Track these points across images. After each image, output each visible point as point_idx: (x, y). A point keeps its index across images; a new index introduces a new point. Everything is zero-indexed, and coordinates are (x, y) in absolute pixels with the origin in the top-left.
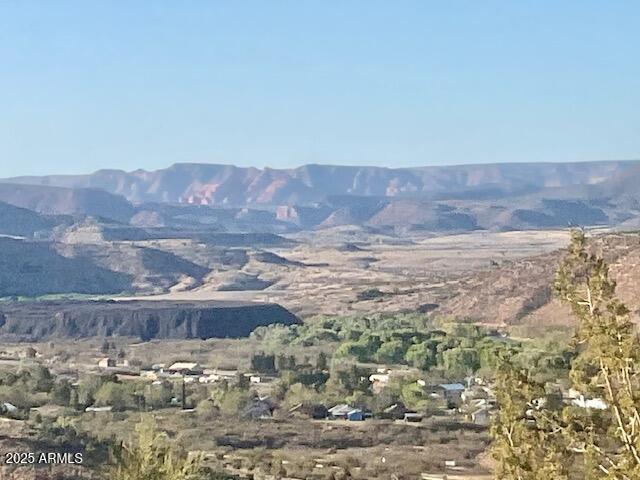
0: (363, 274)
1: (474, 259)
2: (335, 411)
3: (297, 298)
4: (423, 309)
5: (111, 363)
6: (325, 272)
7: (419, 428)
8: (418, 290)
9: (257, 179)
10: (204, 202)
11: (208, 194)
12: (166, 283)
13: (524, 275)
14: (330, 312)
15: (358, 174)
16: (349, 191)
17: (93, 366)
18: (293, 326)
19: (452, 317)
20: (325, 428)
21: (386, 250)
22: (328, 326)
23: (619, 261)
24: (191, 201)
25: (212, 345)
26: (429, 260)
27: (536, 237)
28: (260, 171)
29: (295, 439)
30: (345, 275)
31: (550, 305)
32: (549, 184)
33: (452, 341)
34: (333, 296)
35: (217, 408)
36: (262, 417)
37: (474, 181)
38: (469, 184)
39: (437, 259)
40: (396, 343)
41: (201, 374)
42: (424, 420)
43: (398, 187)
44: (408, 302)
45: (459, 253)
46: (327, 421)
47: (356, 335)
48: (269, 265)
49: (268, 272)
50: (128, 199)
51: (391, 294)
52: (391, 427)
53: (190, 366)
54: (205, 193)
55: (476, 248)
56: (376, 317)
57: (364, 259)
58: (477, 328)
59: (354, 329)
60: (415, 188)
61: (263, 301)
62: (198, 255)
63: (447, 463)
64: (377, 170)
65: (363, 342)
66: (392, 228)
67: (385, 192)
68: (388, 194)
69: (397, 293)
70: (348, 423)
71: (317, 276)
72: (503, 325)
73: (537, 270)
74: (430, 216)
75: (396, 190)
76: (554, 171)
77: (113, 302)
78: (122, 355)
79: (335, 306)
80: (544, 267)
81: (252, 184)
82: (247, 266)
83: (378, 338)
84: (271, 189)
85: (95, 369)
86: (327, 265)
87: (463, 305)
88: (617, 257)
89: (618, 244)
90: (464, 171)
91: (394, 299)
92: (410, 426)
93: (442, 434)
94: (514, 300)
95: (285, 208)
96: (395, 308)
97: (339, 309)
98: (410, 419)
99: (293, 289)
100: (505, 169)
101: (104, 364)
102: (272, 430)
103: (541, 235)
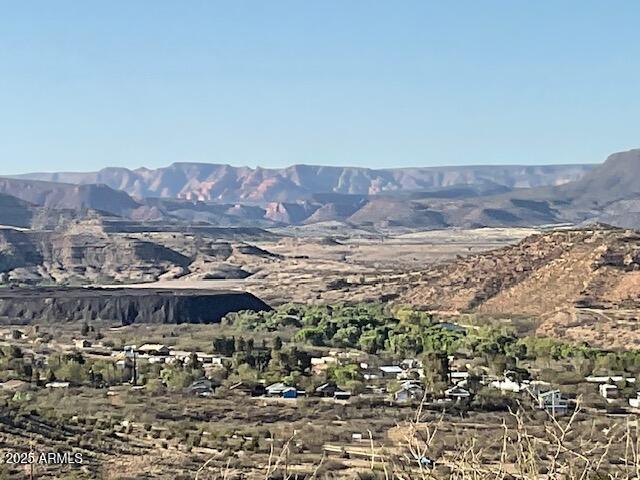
0: (336, 266)
1: (442, 254)
2: (271, 389)
3: (271, 287)
4: (385, 299)
5: (86, 344)
6: (302, 264)
7: (346, 405)
8: (383, 281)
9: (250, 177)
10: (201, 199)
11: (204, 191)
12: (157, 272)
13: (476, 268)
14: (301, 301)
15: (344, 173)
16: (335, 189)
17: (69, 347)
18: (261, 312)
19: (410, 306)
20: (260, 404)
21: (363, 244)
22: (293, 312)
23: (562, 256)
24: (189, 198)
25: (185, 329)
26: (401, 254)
27: (503, 233)
28: (253, 171)
29: (231, 414)
30: (320, 267)
31: (499, 296)
32: (518, 185)
33: (404, 328)
34: (305, 286)
35: (165, 385)
36: (205, 394)
37: (449, 182)
38: (444, 185)
39: (410, 253)
40: (352, 329)
41: (168, 354)
42: (351, 398)
43: (380, 187)
44: (371, 292)
45: (430, 248)
46: (262, 398)
47: (316, 321)
48: (252, 257)
49: (249, 262)
50: (131, 195)
51: (357, 285)
52: (321, 404)
53: (158, 348)
54: (201, 190)
55: (447, 243)
56: (341, 305)
57: (341, 253)
58: (431, 316)
59: (317, 316)
60: (395, 188)
61: (240, 289)
62: (186, 247)
63: (355, 436)
64: (360, 171)
65: (321, 328)
66: (371, 224)
67: (368, 191)
68: (370, 193)
69: (363, 283)
70: (281, 400)
71: (295, 267)
72: (457, 313)
73: (489, 264)
74: (407, 213)
75: (378, 190)
76: (523, 173)
77: (100, 289)
78: (100, 337)
79: (305, 295)
80: (495, 261)
81: (245, 182)
82: (232, 258)
83: (335, 324)
84: (262, 187)
85: (71, 349)
86: (307, 257)
87: (421, 296)
88: (562, 253)
89: (564, 240)
90: (441, 172)
91: (360, 289)
92: (338, 404)
93: (366, 410)
94: (467, 291)
95: (275, 205)
96: (359, 297)
97: (310, 298)
98: (339, 397)
99: (271, 279)
100: (478, 170)
101: (79, 345)
102: (212, 405)
103: (508, 232)
